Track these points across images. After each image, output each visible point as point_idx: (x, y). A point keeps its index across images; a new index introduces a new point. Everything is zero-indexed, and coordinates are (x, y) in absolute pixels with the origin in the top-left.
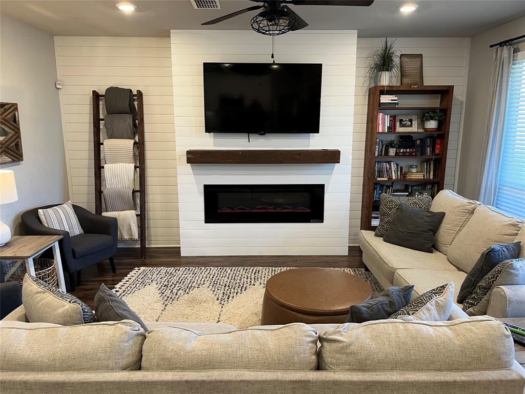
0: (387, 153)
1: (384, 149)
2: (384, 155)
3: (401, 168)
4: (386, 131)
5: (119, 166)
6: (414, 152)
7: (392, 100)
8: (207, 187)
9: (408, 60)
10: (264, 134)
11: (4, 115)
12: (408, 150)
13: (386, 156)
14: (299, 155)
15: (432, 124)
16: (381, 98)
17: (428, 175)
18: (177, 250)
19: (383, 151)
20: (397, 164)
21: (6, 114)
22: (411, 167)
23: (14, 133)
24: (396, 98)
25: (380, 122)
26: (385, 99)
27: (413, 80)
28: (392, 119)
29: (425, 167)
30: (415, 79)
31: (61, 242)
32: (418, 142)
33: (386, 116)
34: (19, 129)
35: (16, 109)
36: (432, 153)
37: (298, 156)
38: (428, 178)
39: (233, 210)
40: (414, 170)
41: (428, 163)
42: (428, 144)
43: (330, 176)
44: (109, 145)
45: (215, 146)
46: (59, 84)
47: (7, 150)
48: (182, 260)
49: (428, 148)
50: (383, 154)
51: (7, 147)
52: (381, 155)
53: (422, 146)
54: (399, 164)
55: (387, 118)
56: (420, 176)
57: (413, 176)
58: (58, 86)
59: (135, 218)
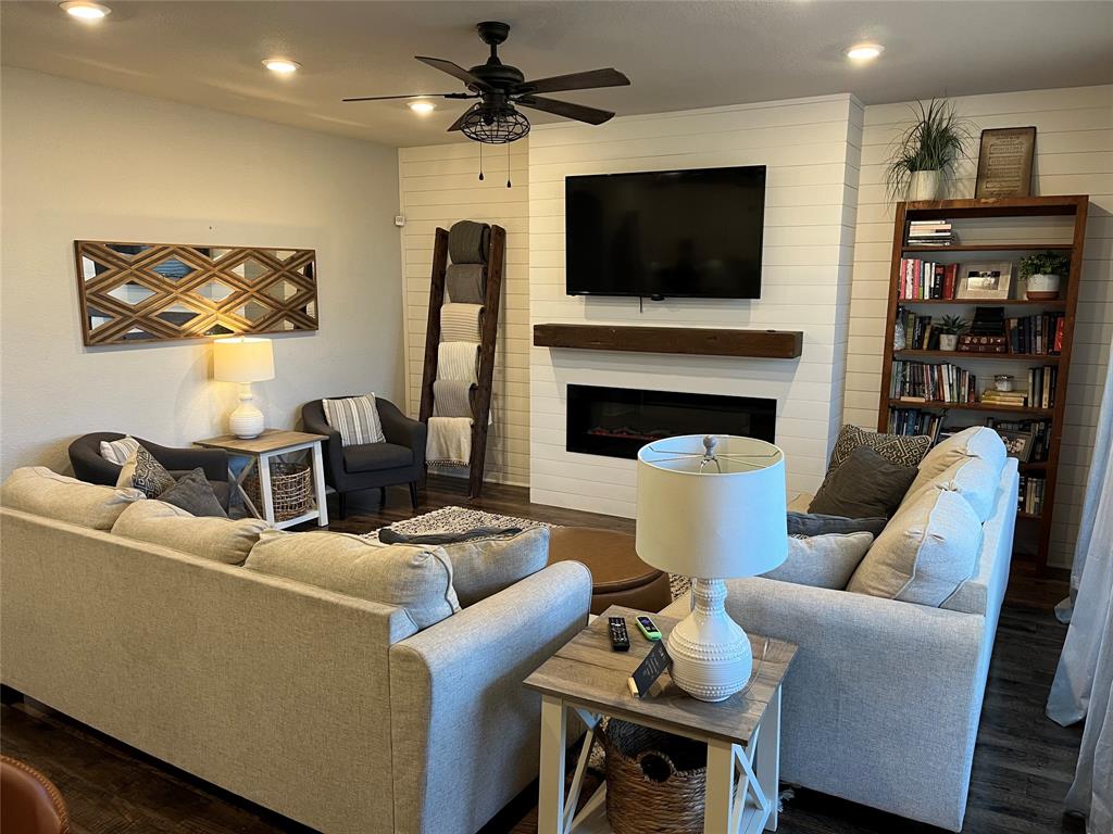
0: (935, 345)
1: (927, 335)
2: (928, 348)
3: (972, 380)
4: (927, 297)
5: (458, 345)
6: (999, 344)
7: (937, 231)
8: (572, 389)
9: (998, 142)
10: (661, 298)
11: (290, 266)
12: (984, 340)
13: (933, 352)
14: (715, 338)
15: (1041, 284)
16: (911, 228)
17: (1036, 398)
18: (524, 493)
19: (926, 342)
20: (958, 370)
21: (294, 264)
22: (997, 378)
23: (305, 290)
24: (949, 227)
25: (909, 278)
26: (920, 229)
27: (1003, 184)
28: (940, 271)
29: (1031, 381)
30: (1009, 184)
31: (325, 445)
32: (1013, 323)
33: (927, 265)
34: (315, 286)
35: (313, 257)
36: (1048, 349)
37: (713, 341)
38: (1036, 405)
39: (611, 432)
40: (1004, 386)
41: (1038, 372)
42: (1039, 328)
43: (788, 384)
44: (449, 310)
45: (587, 318)
46: (400, 220)
47: (290, 313)
48: (532, 509)
49: (1039, 338)
50: (925, 347)
51: (291, 310)
52: (921, 347)
53: (1021, 333)
54: (963, 368)
55: (929, 270)
56: (1016, 401)
57: (998, 398)
58: (397, 223)
59: (469, 431)
